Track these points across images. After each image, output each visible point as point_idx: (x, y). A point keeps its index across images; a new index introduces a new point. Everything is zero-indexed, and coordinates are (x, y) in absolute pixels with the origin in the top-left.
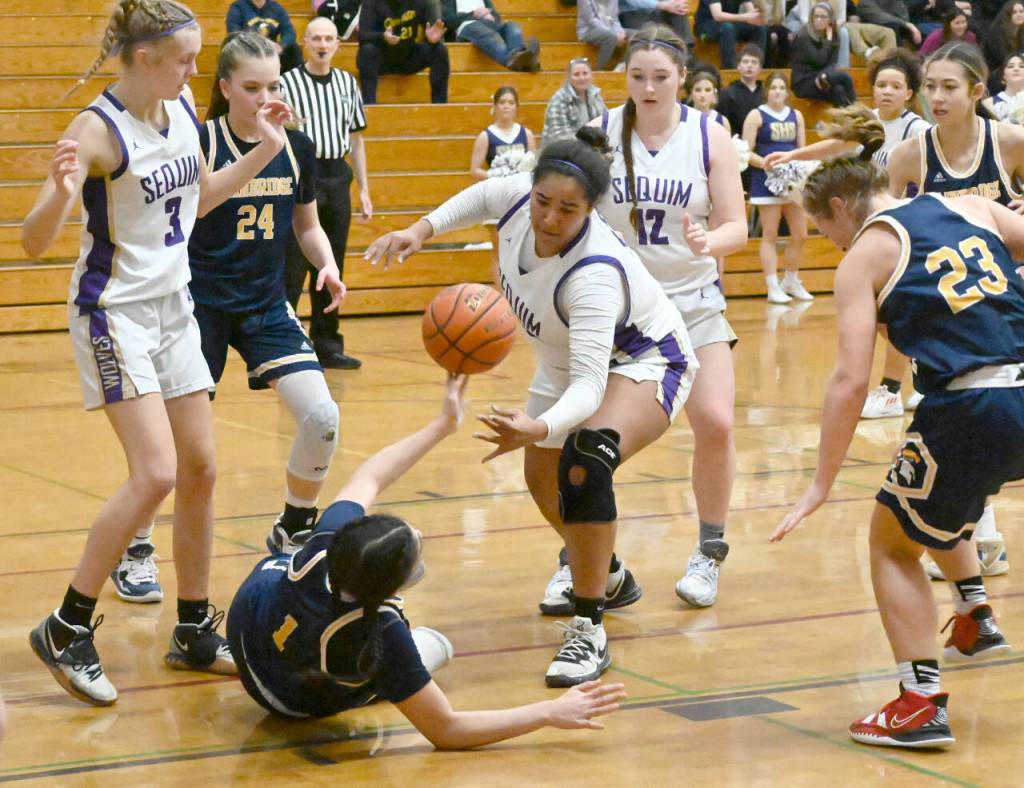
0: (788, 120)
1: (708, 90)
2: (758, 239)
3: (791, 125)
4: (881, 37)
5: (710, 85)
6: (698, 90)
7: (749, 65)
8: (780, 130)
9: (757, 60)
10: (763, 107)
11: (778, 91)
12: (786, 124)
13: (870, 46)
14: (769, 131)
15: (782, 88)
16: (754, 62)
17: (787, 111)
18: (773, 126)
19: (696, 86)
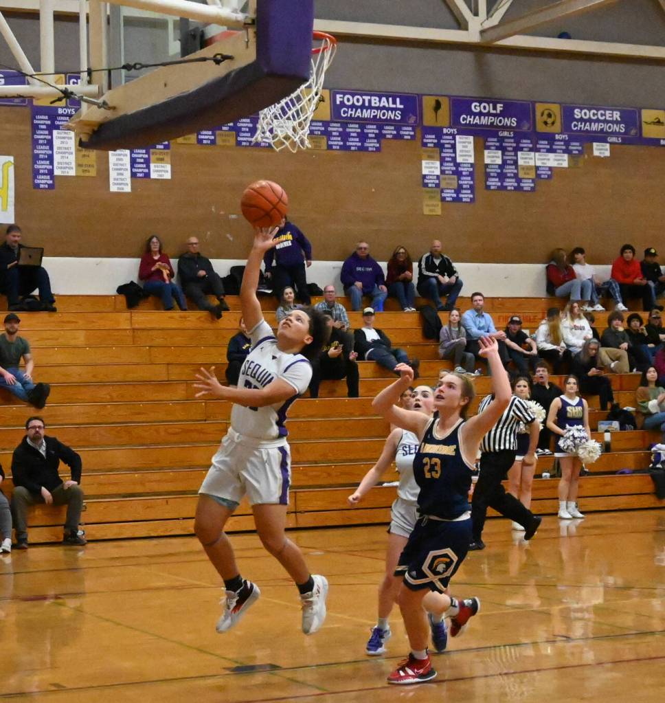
0: (578, 405)
1: (525, 386)
2: (559, 478)
3: (580, 408)
4: (618, 355)
5: (526, 384)
6: (519, 386)
7: (542, 373)
8: (572, 411)
9: (546, 370)
10: (562, 396)
11: (572, 385)
12: (576, 408)
13: (614, 361)
14: (566, 412)
15: (574, 383)
16: (543, 371)
17: (577, 399)
18: (568, 409)
19: (518, 384)
